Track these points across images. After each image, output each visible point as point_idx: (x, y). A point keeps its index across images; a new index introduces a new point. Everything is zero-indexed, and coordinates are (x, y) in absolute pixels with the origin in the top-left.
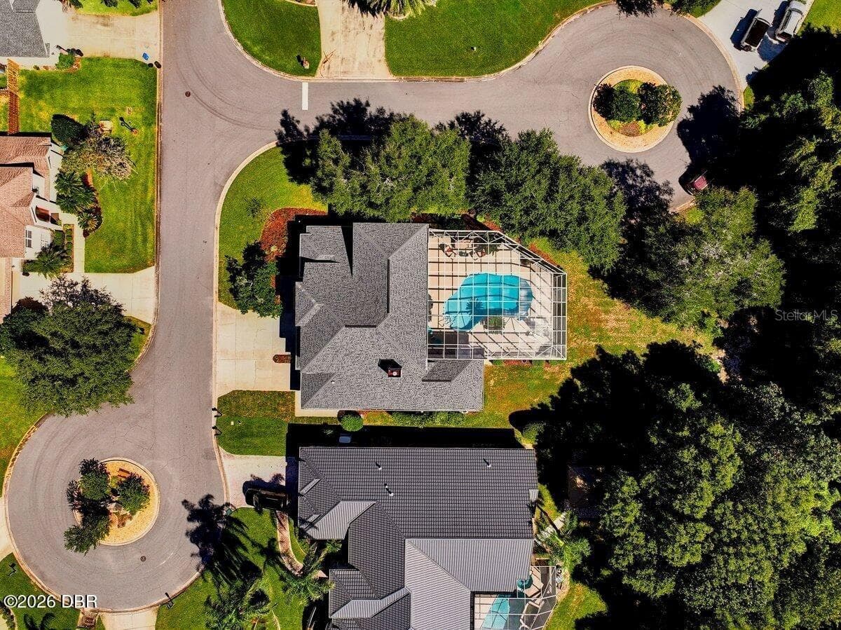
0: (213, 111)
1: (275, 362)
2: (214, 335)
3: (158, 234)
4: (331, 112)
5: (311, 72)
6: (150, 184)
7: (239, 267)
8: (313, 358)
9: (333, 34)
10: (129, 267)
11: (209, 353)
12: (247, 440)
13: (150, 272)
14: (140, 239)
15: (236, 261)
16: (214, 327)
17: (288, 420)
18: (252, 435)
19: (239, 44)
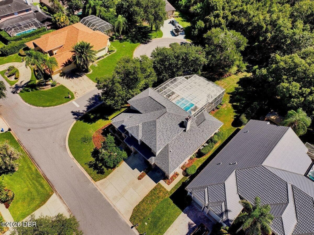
0: (44, 128)
1: (140, 179)
2: (104, 196)
3: (47, 180)
4: (89, 102)
5: (73, 97)
6: (31, 165)
7: (94, 162)
8: (156, 142)
9: (72, 87)
10: (41, 202)
11: (109, 205)
12: (160, 223)
13: (54, 197)
14: (39, 188)
15: (91, 162)
16: (102, 193)
17: (168, 196)
18: (159, 218)
19: (40, 107)
